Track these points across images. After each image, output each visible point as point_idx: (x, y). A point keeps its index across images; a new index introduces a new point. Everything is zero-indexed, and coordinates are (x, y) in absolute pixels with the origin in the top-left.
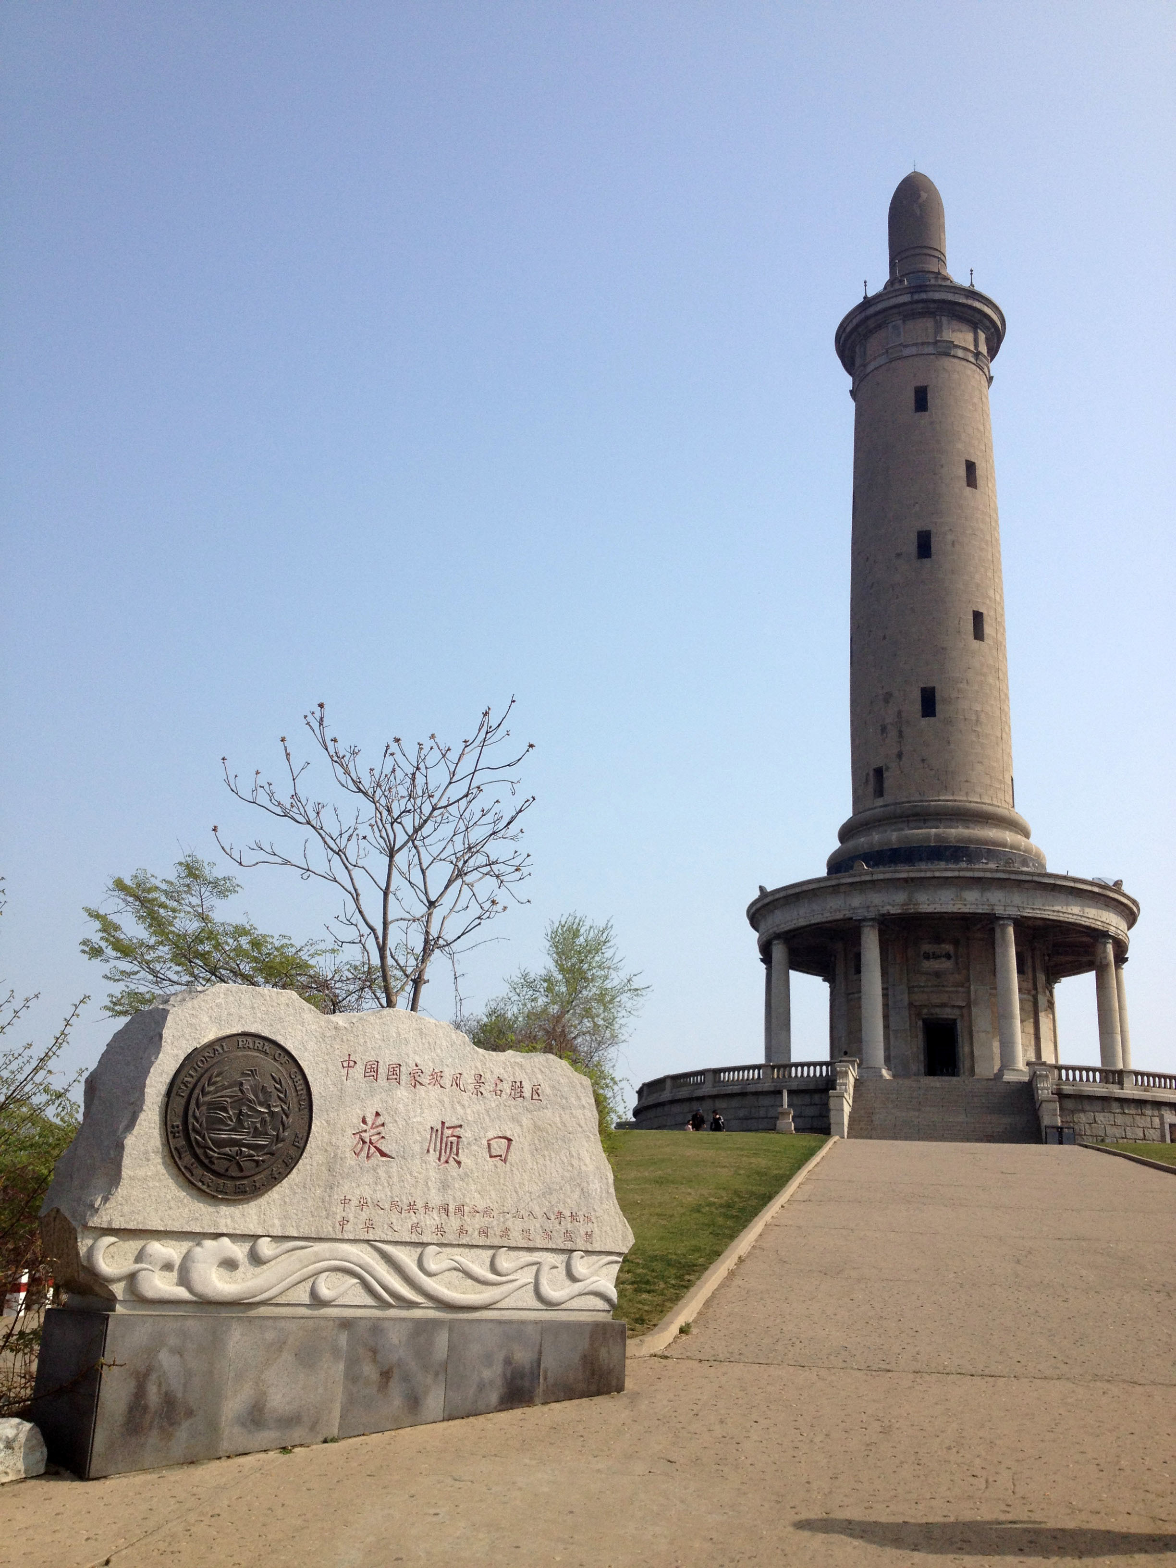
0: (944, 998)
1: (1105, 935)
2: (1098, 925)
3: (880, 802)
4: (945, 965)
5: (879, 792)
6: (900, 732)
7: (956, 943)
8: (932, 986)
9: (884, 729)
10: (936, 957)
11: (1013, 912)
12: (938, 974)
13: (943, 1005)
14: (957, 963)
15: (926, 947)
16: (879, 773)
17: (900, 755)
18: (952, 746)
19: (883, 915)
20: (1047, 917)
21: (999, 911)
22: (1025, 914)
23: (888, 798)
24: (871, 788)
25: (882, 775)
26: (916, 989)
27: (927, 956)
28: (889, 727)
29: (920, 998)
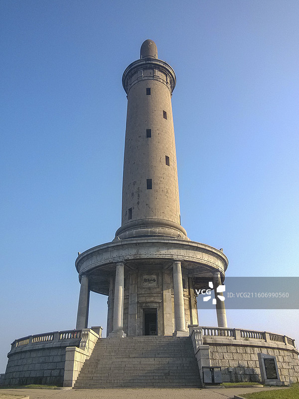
0: (152, 299)
1: (218, 270)
2: (214, 266)
3: (131, 220)
4: (154, 284)
5: (130, 217)
6: (139, 195)
7: (157, 275)
8: (147, 294)
9: (133, 194)
10: (149, 281)
11: (180, 258)
12: (149, 288)
13: (152, 302)
14: (158, 284)
15: (146, 277)
16: (130, 210)
17: (138, 203)
18: (158, 200)
19: (126, 260)
20: (194, 261)
21: (175, 257)
22: (185, 259)
23: (133, 219)
24: (127, 216)
25: (131, 211)
26: (140, 295)
27: (146, 280)
28: (134, 194)
29: (142, 299)
